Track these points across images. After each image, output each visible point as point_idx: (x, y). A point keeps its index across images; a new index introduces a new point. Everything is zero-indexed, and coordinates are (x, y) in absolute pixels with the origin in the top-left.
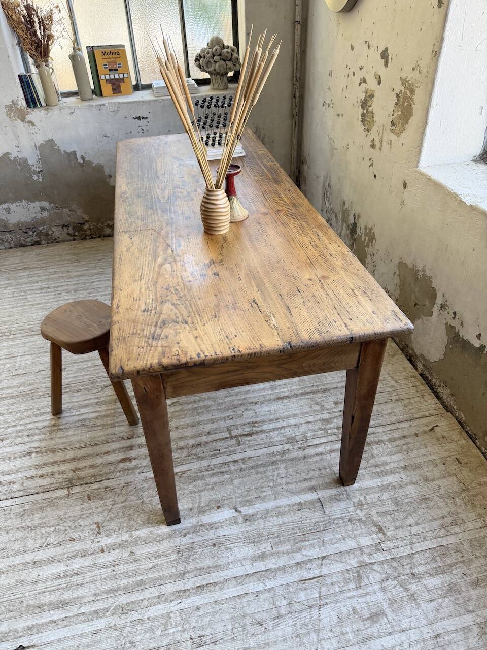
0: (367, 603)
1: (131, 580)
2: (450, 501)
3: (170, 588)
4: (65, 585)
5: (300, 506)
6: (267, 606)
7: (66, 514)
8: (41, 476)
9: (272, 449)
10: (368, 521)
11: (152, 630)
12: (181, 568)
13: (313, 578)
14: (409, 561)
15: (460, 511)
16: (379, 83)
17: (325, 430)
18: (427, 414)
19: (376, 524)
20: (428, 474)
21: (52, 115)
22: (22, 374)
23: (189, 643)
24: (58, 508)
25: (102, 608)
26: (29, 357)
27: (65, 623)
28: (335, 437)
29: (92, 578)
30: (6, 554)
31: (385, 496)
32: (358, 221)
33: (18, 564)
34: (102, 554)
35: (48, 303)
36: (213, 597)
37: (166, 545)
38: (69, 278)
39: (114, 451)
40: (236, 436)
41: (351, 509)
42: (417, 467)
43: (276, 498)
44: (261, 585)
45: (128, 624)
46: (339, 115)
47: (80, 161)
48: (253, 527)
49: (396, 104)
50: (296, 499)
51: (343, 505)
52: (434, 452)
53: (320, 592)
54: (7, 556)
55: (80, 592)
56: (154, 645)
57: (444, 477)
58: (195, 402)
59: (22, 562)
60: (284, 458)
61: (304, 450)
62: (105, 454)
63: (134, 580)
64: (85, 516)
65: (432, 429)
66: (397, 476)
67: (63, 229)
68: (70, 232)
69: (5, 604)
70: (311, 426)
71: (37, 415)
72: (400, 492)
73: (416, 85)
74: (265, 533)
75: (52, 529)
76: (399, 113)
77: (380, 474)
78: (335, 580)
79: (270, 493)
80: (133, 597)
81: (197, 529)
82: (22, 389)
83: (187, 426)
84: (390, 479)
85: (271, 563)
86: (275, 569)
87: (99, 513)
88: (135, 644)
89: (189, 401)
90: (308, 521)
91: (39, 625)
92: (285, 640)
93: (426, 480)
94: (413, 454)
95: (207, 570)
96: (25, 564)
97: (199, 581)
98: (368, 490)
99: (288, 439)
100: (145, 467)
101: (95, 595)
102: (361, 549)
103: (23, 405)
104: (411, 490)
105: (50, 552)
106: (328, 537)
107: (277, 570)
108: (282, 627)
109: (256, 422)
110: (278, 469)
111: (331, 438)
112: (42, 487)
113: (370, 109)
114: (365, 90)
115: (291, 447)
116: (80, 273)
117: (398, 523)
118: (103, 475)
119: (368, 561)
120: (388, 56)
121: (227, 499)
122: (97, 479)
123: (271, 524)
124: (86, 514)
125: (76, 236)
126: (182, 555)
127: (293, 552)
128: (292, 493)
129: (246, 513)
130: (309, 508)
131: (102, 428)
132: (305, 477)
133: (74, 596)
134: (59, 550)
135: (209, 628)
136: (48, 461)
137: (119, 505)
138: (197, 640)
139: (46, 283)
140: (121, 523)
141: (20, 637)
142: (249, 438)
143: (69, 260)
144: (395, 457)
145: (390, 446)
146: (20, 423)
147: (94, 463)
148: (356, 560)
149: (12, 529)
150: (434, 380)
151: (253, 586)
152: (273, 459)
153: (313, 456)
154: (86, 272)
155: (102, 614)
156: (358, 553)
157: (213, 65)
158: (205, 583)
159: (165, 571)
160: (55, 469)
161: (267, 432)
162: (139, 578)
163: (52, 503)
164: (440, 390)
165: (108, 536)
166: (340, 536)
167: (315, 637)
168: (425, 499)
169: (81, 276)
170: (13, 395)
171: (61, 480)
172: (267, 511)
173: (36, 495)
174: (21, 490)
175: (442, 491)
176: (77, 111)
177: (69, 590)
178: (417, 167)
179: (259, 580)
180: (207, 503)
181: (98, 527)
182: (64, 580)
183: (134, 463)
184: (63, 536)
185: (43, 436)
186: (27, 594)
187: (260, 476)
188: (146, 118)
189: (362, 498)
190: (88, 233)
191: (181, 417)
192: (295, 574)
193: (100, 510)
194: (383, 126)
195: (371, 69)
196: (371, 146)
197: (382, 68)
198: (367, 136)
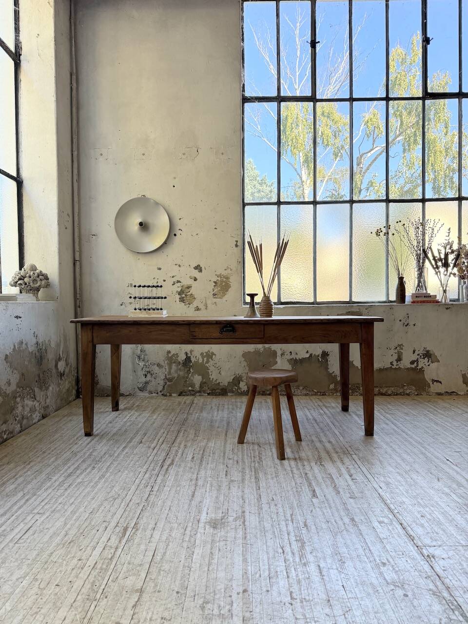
16: (195, 280)
32: (191, 355)
49: (215, 286)
73: (230, 275)
76: (219, 289)
113: (189, 293)
114: (179, 286)
120: (201, 268)
178: (242, 306)
188: (21, 317)
194: (205, 298)
195: (185, 276)
196: (195, 310)
197: (196, 273)
198: (189, 307)
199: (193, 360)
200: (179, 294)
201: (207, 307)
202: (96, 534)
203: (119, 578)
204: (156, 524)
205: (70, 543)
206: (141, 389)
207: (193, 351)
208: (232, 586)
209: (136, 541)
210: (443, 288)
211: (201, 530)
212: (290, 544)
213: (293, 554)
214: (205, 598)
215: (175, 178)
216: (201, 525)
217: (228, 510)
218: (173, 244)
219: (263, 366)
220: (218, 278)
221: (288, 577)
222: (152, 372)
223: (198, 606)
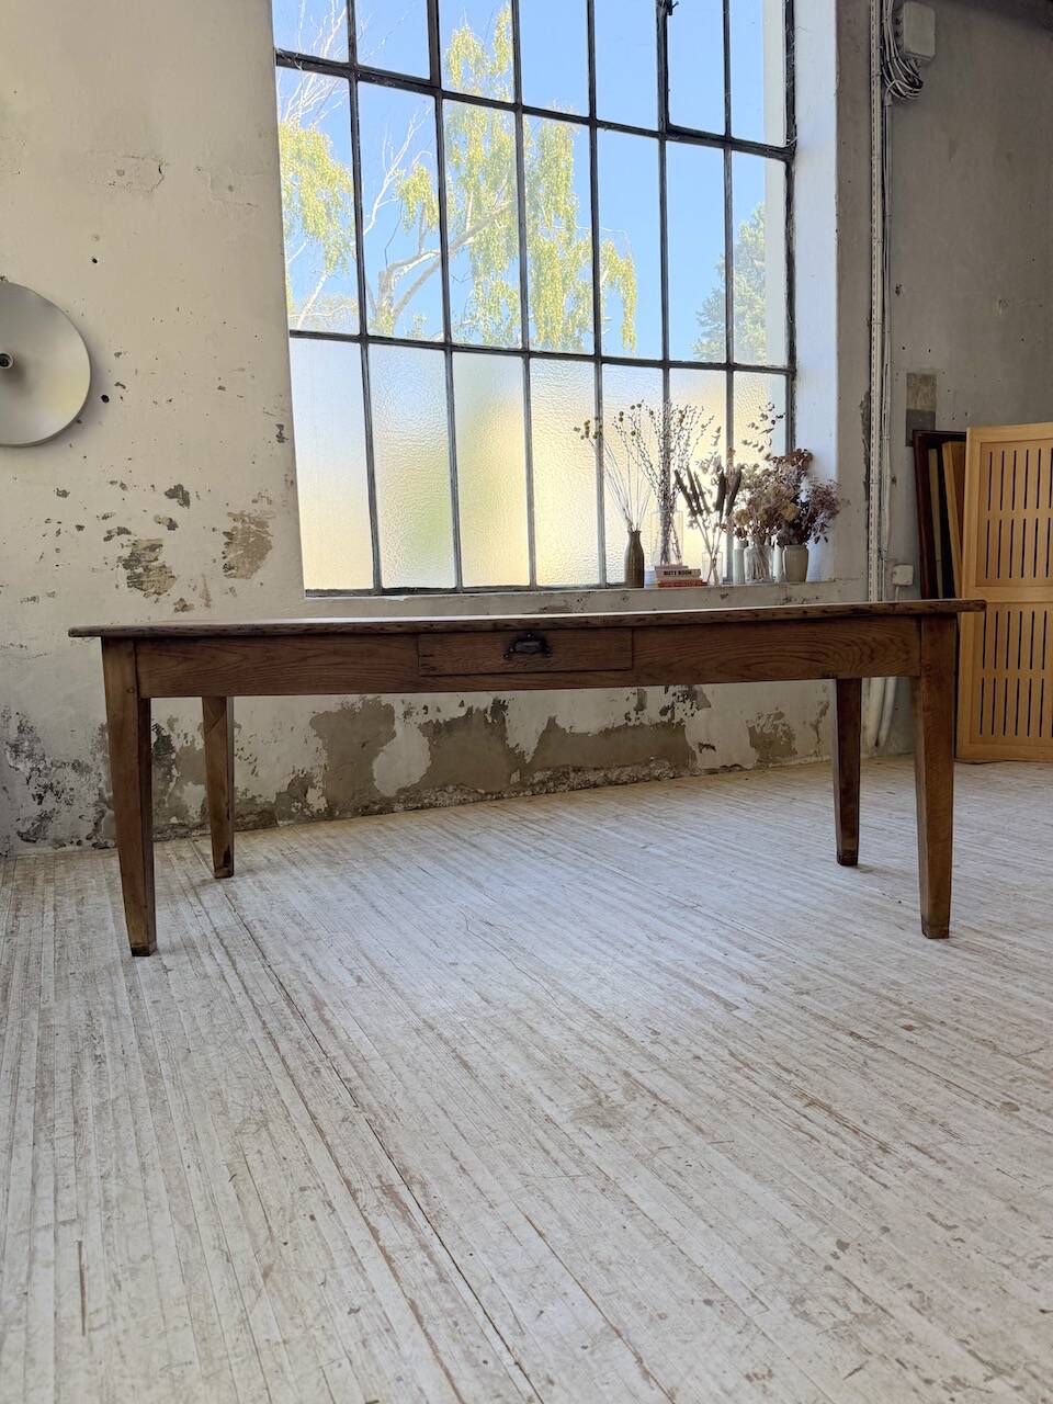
16: (172, 527)
32: (172, 730)
49: (227, 544)
73: (268, 516)
76: (239, 552)
113: (155, 564)
114: (126, 543)
120: (186, 494)
194: (203, 576)
195: (143, 515)
196: (176, 610)
197: (172, 509)
198: (157, 601)
199: (177, 743)
200: (126, 567)
201: (208, 600)
202: (317, 1228)
203: (522, 1319)
204: (455, 1158)
205: (265, 1276)
206: (27, 838)
207: (176, 720)
208: (802, 1244)
209: (455, 1214)
210: (711, 554)
211: (580, 1141)
212: (805, 1116)
213: (836, 1135)
214: (781, 1292)
215: (97, 238)
216: (569, 1128)
217: (588, 1079)
218: (100, 423)
219: (363, 746)
220: (236, 524)
221: (885, 1186)
222: (59, 788)
223: (791, 1317)
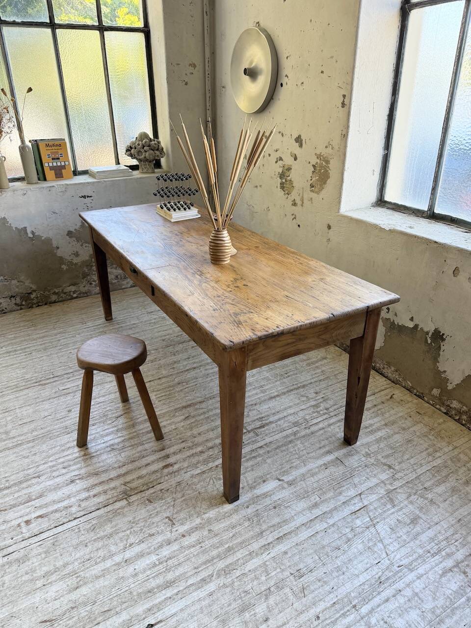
0: (404, 514)
1: (220, 549)
2: (426, 439)
3: (255, 546)
4: (164, 569)
5: (326, 466)
6: (336, 536)
7: (134, 518)
8: (94, 496)
9: (285, 433)
10: (378, 463)
11: (257, 578)
12: (257, 530)
13: (360, 509)
14: (418, 481)
15: (435, 443)
16: (296, 159)
17: (317, 412)
18: (383, 388)
19: (385, 464)
20: (404, 425)
21: (6, 197)
22: (30, 422)
23: (292, 578)
24: (124, 515)
25: (206, 575)
26: (29, 408)
27: (180, 596)
28: (327, 415)
29: (185, 558)
30: (94, 563)
31: (382, 445)
33: (111, 566)
34: (184, 538)
35: (22, 363)
36: (293, 542)
37: (235, 518)
38: (32, 341)
39: (153, 462)
40: (252, 430)
41: (363, 459)
42: (393, 423)
43: (305, 465)
44: (325, 524)
45: (235, 580)
46: (257, 187)
47: (30, 235)
48: (298, 488)
49: (313, 172)
50: (320, 462)
51: (356, 457)
52: (400, 411)
53: (370, 517)
54: (96, 563)
55: (180, 570)
56: (265, 587)
57: (415, 425)
58: (204, 413)
59: (113, 563)
60: (297, 437)
61: (309, 428)
62: (146, 466)
63: (223, 548)
64: (153, 515)
65: (391, 397)
66: (383, 431)
67: (11, 300)
68: (18, 302)
69: (116, 598)
70: (306, 412)
71: (63, 451)
72: (391, 441)
73: (331, 157)
74: (310, 490)
75: (128, 532)
76: (317, 178)
77: (372, 432)
78: (376, 506)
79: (299, 462)
80: (229, 561)
81: (256, 500)
82: (35, 433)
83: (208, 431)
84: (379, 434)
85: (324, 508)
86: (330, 511)
87: (165, 509)
88: (248, 592)
89: (200, 414)
90: (337, 474)
91: (157, 605)
92: (361, 553)
93: (404, 429)
94: (387, 415)
95: (279, 525)
96: (118, 564)
97: (276, 534)
98: (368, 445)
99: (293, 424)
100: (187, 467)
101: (195, 568)
102: (383, 482)
103: (44, 446)
104: (397, 437)
105: (137, 549)
106: (356, 480)
107: (331, 511)
108: (354, 546)
109: (262, 418)
110: (296, 445)
111: (325, 417)
112: (100, 504)
113: (288, 178)
114: (281, 165)
115: (299, 429)
116: (41, 335)
117: (399, 460)
118: (153, 481)
119: (392, 488)
120: (302, 141)
121: (268, 474)
122: (149, 486)
123: (311, 483)
124: (153, 514)
125: (23, 305)
126: (253, 521)
127: (337, 497)
128: (315, 458)
129: (288, 480)
130: (333, 466)
131: (131, 448)
132: (319, 446)
133: (177, 575)
134: (143, 546)
135: (302, 563)
136: (95, 483)
137: (180, 500)
138: (297, 574)
139: (11, 347)
140: (189, 512)
141: (144, 619)
142: (263, 429)
143: (24, 326)
144: (376, 420)
145: (369, 413)
146: (50, 460)
147: (140, 475)
148: (383, 490)
149: (89, 542)
150: (378, 365)
151: (319, 526)
152: (289, 439)
153: (317, 431)
154: (47, 333)
155: (209, 580)
156: (382, 485)
157: (143, 154)
158: (281, 534)
159: (245, 535)
160: (106, 487)
161: (275, 422)
162: (227, 546)
163: (116, 513)
164: (384, 371)
165: (182, 524)
166: (364, 478)
167: (381, 545)
168: (409, 441)
169: (44, 337)
170: (30, 439)
171: (115, 494)
172: (303, 475)
173: (98, 511)
174: (80, 511)
175: (418, 434)
176: (29, 192)
177: (169, 572)
178: (339, 212)
179: (321, 521)
180: (253, 480)
181: (170, 520)
182: (161, 566)
183: (176, 467)
184: (142, 534)
185: (79, 466)
186: (132, 586)
187: (286, 453)
188: (91, 197)
189: (367, 450)
190: (35, 301)
191: (199, 426)
192: (345, 510)
193: (164, 507)
194: (303, 188)
195: (287, 151)
196: (292, 205)
197: (296, 149)
198: (287, 198)
200: (280, 177)
201: (303, 203)
218: (279, 99)
220: (318, 161)
